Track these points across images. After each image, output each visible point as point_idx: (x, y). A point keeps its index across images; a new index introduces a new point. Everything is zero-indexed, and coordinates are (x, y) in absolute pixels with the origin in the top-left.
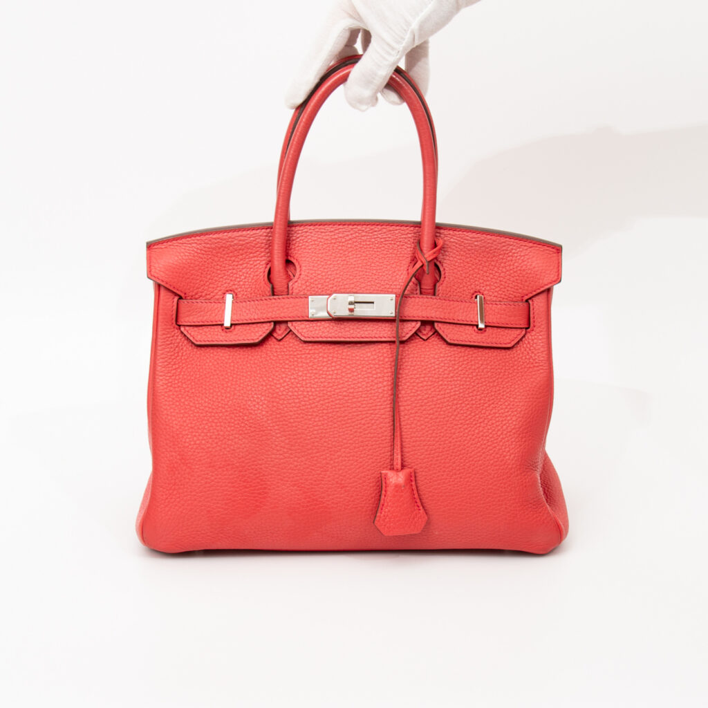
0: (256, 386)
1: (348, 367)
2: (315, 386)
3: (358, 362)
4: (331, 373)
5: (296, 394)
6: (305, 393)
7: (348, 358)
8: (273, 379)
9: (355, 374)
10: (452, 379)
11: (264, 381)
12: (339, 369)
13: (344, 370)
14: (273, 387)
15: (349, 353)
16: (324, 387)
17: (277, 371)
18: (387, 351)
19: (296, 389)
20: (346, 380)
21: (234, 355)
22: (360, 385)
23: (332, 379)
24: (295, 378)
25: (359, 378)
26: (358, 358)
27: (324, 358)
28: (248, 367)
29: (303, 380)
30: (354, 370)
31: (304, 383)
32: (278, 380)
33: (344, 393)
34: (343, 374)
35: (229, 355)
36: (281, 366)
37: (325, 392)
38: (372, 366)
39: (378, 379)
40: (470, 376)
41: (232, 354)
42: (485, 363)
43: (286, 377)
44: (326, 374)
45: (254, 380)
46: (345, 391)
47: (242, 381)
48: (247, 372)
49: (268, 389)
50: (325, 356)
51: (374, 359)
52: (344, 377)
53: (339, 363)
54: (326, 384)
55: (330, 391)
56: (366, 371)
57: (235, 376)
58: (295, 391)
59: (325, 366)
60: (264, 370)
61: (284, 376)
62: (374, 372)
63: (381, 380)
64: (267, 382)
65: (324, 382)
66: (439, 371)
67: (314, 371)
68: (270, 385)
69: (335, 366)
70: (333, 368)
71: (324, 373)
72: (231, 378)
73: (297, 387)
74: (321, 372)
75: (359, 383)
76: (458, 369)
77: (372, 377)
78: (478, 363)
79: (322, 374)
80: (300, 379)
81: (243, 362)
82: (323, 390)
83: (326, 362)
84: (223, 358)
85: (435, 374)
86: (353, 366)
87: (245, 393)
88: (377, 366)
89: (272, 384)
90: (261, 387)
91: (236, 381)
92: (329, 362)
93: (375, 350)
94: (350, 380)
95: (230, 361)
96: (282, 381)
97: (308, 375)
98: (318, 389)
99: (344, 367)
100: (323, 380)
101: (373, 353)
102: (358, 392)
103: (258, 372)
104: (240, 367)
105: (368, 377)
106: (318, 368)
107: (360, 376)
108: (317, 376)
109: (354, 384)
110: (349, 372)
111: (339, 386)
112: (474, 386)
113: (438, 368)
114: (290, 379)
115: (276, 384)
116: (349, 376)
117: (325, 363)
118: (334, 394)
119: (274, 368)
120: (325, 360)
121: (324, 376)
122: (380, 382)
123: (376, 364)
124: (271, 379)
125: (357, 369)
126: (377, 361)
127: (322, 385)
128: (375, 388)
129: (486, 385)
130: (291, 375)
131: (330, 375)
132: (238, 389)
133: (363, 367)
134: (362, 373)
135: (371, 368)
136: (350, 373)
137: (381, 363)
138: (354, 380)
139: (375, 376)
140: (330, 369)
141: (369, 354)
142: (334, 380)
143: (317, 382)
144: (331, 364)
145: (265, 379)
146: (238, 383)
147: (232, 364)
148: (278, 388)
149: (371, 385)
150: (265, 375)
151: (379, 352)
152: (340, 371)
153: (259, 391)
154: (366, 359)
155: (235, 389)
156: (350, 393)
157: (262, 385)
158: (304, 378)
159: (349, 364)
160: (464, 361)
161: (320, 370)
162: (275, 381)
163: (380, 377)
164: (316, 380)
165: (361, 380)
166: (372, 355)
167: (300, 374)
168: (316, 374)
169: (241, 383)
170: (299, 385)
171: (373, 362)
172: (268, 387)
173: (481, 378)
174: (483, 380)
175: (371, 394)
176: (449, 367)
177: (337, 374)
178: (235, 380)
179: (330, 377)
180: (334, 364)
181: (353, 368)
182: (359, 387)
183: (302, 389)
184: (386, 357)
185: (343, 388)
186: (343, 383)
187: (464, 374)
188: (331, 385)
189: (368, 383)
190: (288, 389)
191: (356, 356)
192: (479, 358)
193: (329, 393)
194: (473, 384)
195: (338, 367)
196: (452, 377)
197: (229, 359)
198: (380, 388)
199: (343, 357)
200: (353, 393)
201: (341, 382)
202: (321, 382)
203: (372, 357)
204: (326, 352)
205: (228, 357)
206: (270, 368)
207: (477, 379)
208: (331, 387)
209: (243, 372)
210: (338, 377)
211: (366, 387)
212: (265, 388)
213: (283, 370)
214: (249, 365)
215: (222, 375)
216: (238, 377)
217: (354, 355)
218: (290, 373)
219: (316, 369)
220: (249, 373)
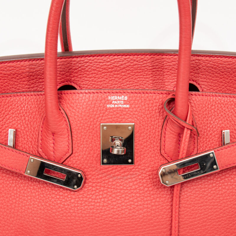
0: (35, 209)
1: (114, 195)
2: (85, 212)
3: (122, 191)
4: (99, 200)
5: (69, 218)
6: (77, 218)
7: (113, 187)
8: (50, 204)
9: (120, 202)
10: (202, 205)
11: (43, 206)
12: (106, 198)
13: (110, 198)
14: (50, 212)
15: (114, 183)
16: (93, 213)
17: (53, 198)
18: (147, 182)
19: (69, 214)
20: (112, 207)
21: (16, 180)
22: (123, 211)
23: (99, 206)
24: (68, 205)
25: (122, 206)
26: (121, 187)
27: (93, 187)
28: (28, 192)
29: (75, 206)
30: (118, 198)
31: (76, 209)
32: (54, 206)
33: (110, 219)
34: (109, 202)
35: (13, 180)
36: (56, 193)
37: (93, 217)
38: (134, 195)
39: (139, 207)
40: (218, 200)
41: (15, 179)
42: (231, 187)
43: (61, 203)
44: (94, 202)
45: (34, 204)
46: (110, 217)
47: (23, 204)
48: (27, 197)
49: (46, 213)
50: (94, 185)
51: (136, 189)
52: (110, 204)
53: (105, 191)
54: (95, 211)
55: (98, 217)
56: (128, 199)
57: (17, 199)
58: (69, 216)
59: (93, 194)
60: (42, 196)
61: (59, 202)
62: (135, 200)
63: (141, 207)
64: (45, 206)
65: (93, 209)
66: (191, 198)
67: (85, 199)
68: (47, 210)
69: (102, 195)
70: (101, 197)
71: (93, 200)
72: (14, 201)
73: (70, 212)
74: (90, 200)
75: (122, 210)
76: (207, 195)
77: (134, 204)
78: (225, 189)
79: (91, 202)
80: (73, 205)
81: (24, 187)
82: (92, 216)
83: (95, 190)
84: (8, 182)
85: (188, 201)
86: (118, 194)
87: (26, 215)
88: (138, 195)
89: (49, 209)
90: (40, 211)
91: (19, 204)
92: (97, 191)
93: (136, 180)
94: (115, 207)
95: (13, 185)
96: (57, 206)
97: (80, 202)
98: (88, 215)
99: (110, 196)
100: (92, 207)
101: (135, 183)
102: (122, 218)
103: (37, 197)
104: (22, 192)
105: (131, 205)
106: (88, 196)
107: (123, 204)
108: (87, 203)
109: (118, 211)
110: (114, 200)
111: (106, 213)
112: (221, 209)
113: (190, 195)
114: (64, 205)
115: (52, 208)
116: (114, 203)
117: (94, 192)
118: (101, 220)
119: (50, 194)
120: (94, 189)
121: (93, 204)
122: (141, 209)
123: (137, 193)
124: (47, 204)
125: (121, 198)
126: (138, 191)
127: (91, 211)
128: (136, 214)
129: (231, 208)
130: (65, 202)
131: (98, 202)
132: (20, 211)
133: (126, 196)
134: (125, 201)
135: (133, 196)
136: (115, 201)
137: (141, 192)
138: (119, 207)
139: (136, 204)
140: (98, 197)
141: (131, 184)
142: (101, 207)
143: (87, 209)
144: (98, 192)
145: (43, 204)
146: (20, 205)
147: (15, 188)
148: (54, 213)
149: (133, 212)
150: (43, 200)
151: (140, 182)
152: (106, 199)
153: (38, 214)
154: (129, 188)
155: (18, 210)
156: (115, 218)
157: (41, 209)
158: (76, 205)
159: (114, 193)
160: (213, 187)
161: (90, 198)
162: (52, 207)
163: (140, 205)
164: (86, 207)
165: (125, 207)
166: (134, 185)
167: (72, 201)
168: (86, 201)
169: (22, 206)
170: (71, 211)
171: (135, 191)
172: (46, 211)
173: (227, 202)
174: (229, 203)
175: (133, 219)
176: (199, 194)
177: (104, 202)
178: (17, 202)
179: (98, 204)
180: (101, 193)
181: (118, 196)
182: (123, 214)
183: (74, 214)
184: (146, 187)
185: (109, 214)
186: (109, 210)
187: (213, 199)
188: (99, 211)
189: (130, 210)
190: (62, 214)
191: (121, 185)
192: (226, 184)
193: (96, 219)
194: (220, 207)
195: (105, 195)
196: (202, 203)
197: (13, 183)
198: (141, 214)
199: (110, 187)
200: (118, 218)
201: (108, 209)
202: (91, 209)
203: (134, 187)
204: (94, 181)
205: (11, 182)
206: (47, 195)
207: (224, 203)
208: (99, 213)
209: (24, 196)
210: (105, 204)
211: (129, 213)
212: (43, 212)
213: (58, 197)
214: (29, 190)
215: (7, 198)
216: (21, 200)
217: (118, 184)
218: (64, 200)
219: (86, 197)
220: (29, 198)
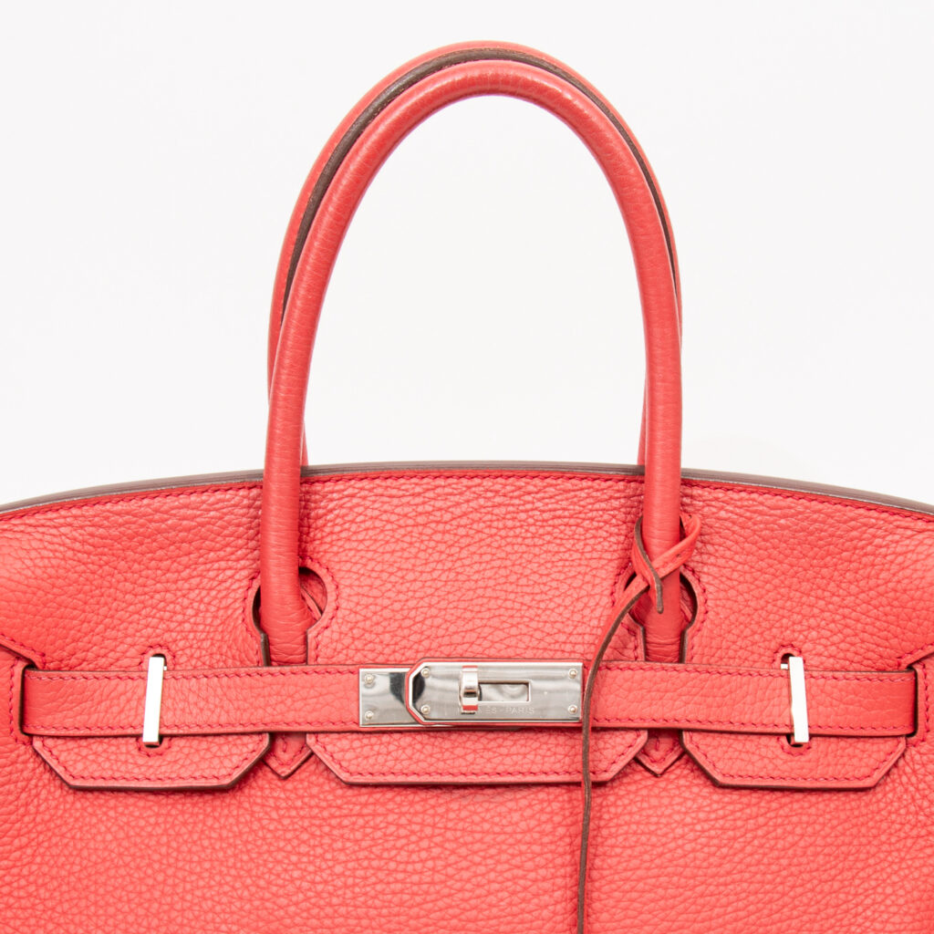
0: (225, 900)
1: (463, 851)
2: (377, 903)
3: (488, 838)
4: (419, 866)
5: (328, 922)
6: (352, 921)
7: (460, 825)
8: (269, 883)
9: (482, 869)
10: (729, 879)
11: (247, 887)
12: (439, 858)
13: (452, 859)
14: (268, 905)
15: (463, 814)
16: (401, 904)
17: (279, 862)
18: (562, 809)
19: (329, 910)
20: (458, 885)
21: (169, 814)
22: (493, 899)
23: (420, 883)
24: (326, 882)
25: (490, 882)
26: (486, 826)
27: (399, 826)
28: (204, 848)
29: (346, 886)
30: (477, 859)
31: (349, 894)
32: (283, 886)
33: (454, 922)
34: (450, 871)
35: (158, 815)
36: (289, 848)
37: (403, 918)
38: (524, 848)
39: (541, 884)
40: (774, 868)
41: (164, 811)
42: (810, 830)
43: (302, 878)
44: (405, 871)
45: (220, 884)
46: (454, 917)
47: (188, 886)
48: (199, 863)
49: (257, 909)
50: (403, 821)
51: (530, 830)
52: (451, 877)
53: (438, 839)
54: (406, 897)
55: (418, 917)
56: (507, 862)
57: (170, 872)
58: (327, 916)
59: (402, 848)
60: (245, 858)
61: (296, 874)
62: (529, 865)
63: (547, 885)
64: (253, 889)
65: (402, 892)
66: (695, 859)
67: (375, 863)
68: (262, 899)
69: (428, 849)
70: (424, 855)
71: (402, 867)
72: (160, 877)
73: (330, 905)
74: (392, 865)
75: (489, 893)
76: (742, 850)
77: (524, 877)
78: (792, 833)
79: (396, 871)
80: (339, 883)
81: (191, 833)
82: (398, 915)
83: (406, 837)
84: (142, 823)
85: (686, 866)
86: (477, 847)
87: (197, 918)
88: (536, 848)
89: (267, 895)
90: (238, 904)
91: (175, 885)
92: (413, 838)
93: (530, 806)
94: (469, 886)
95: (159, 831)
96: (291, 888)
97: (360, 873)
98: (385, 911)
99: (453, 852)
100: (399, 886)
101: (528, 812)
102: (489, 918)
103: (231, 861)
104: (184, 848)
105: (514, 878)
106: (386, 855)
107: (492, 875)
108: (381, 875)
109: (478, 897)
110: (464, 864)
111: (440, 904)
112: (784, 894)
113: (694, 850)
114: (313, 882)
115: (275, 895)
116: (465, 875)
117: (404, 841)
118: (427, 925)
119: (270, 852)
120: (403, 832)
121: (400, 876)
122: (545, 892)
123: (534, 842)
124: (262, 883)
125: (484, 858)
126: (536, 836)
127: (396, 899)
128: (532, 907)
129: (812, 890)
130: (315, 872)
131: (415, 872)
132: (178, 907)
133: (501, 852)
134: (499, 868)
135: (521, 853)
136: (467, 869)
137: (546, 840)
138: (479, 886)
139: (532, 875)
140: (415, 857)
141: (516, 817)
142: (425, 887)
143: (382, 892)
144: (417, 843)
145: (249, 881)
146: (179, 890)
147: (164, 839)
148: (281, 908)
149: (523, 900)
150: (249, 871)
151: (542, 811)
152: (440, 863)
153: (232, 913)
154: (509, 829)
155: (171, 905)
156: (469, 921)
157: (241, 898)
158: (350, 881)
159: (465, 844)
160: (759, 827)
161: (391, 859)
162: (274, 889)
163: (544, 879)
164: (379, 887)
165: (496, 886)
166: (523, 818)
167: (338, 869)
168: (379, 869)
169: (185, 891)
170: (335, 900)
171: (528, 838)
172: (257, 903)
173: (801, 872)
174: (805, 876)
175: (522, 922)
176: (719, 847)
177: (433, 869)
178: (170, 881)
179: (415, 878)
180: (425, 844)
181: (475, 853)
182: (491, 906)
183: (343, 910)
184: (560, 824)
185: (450, 907)
186: (450, 895)
187: (759, 863)
188: (418, 899)
189: (514, 893)
190: (308, 910)
191: (484, 820)
192: (795, 819)
193: (412, 922)
194: (780, 888)
195: (436, 851)
196: (729, 873)
197: (157, 824)
198: (546, 906)
199: (450, 825)
200: (475, 920)
201: (446, 891)
202: (394, 893)
203: (523, 825)
204: (404, 809)
205: (152, 820)
206: (260, 854)
207: (792, 875)
208: (419, 905)
209: (191, 861)
210: (437, 877)
211: (510, 904)
212: (248, 907)
213: (294, 858)
214: (206, 843)
215: (138, 868)
216: (180, 874)
217: (477, 819)
218: (311, 868)
219: (380, 858)
220: (207, 865)
